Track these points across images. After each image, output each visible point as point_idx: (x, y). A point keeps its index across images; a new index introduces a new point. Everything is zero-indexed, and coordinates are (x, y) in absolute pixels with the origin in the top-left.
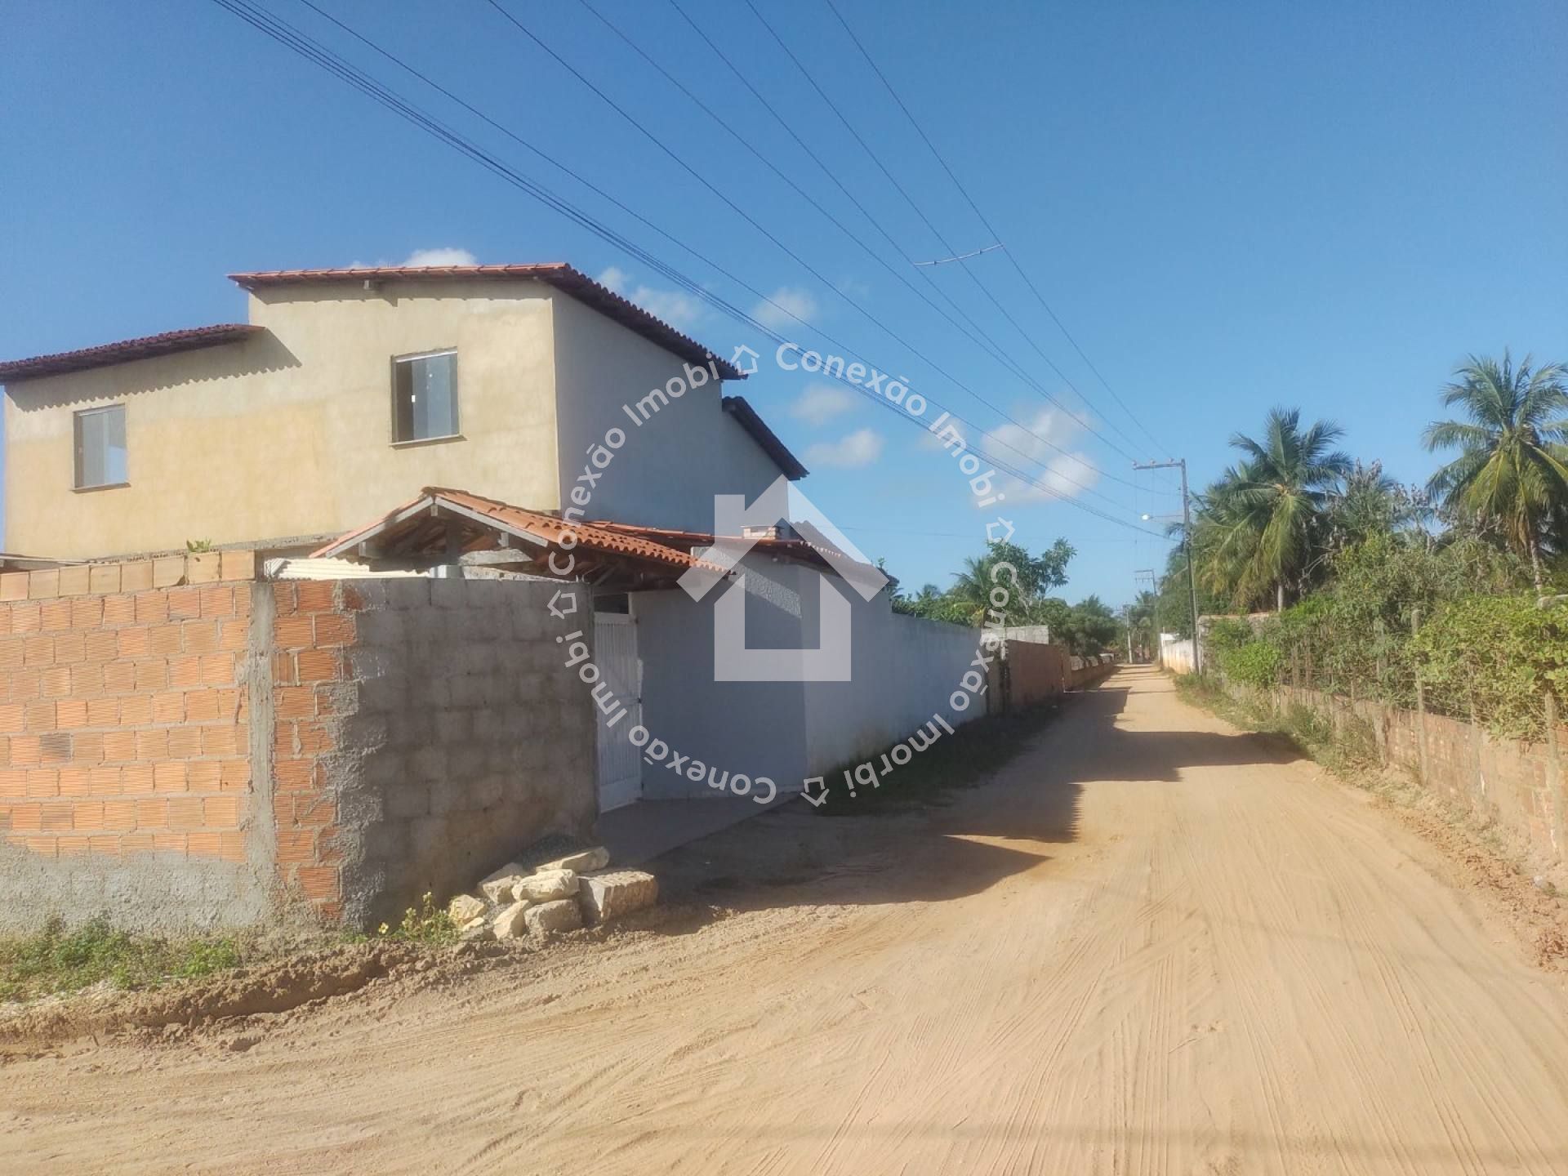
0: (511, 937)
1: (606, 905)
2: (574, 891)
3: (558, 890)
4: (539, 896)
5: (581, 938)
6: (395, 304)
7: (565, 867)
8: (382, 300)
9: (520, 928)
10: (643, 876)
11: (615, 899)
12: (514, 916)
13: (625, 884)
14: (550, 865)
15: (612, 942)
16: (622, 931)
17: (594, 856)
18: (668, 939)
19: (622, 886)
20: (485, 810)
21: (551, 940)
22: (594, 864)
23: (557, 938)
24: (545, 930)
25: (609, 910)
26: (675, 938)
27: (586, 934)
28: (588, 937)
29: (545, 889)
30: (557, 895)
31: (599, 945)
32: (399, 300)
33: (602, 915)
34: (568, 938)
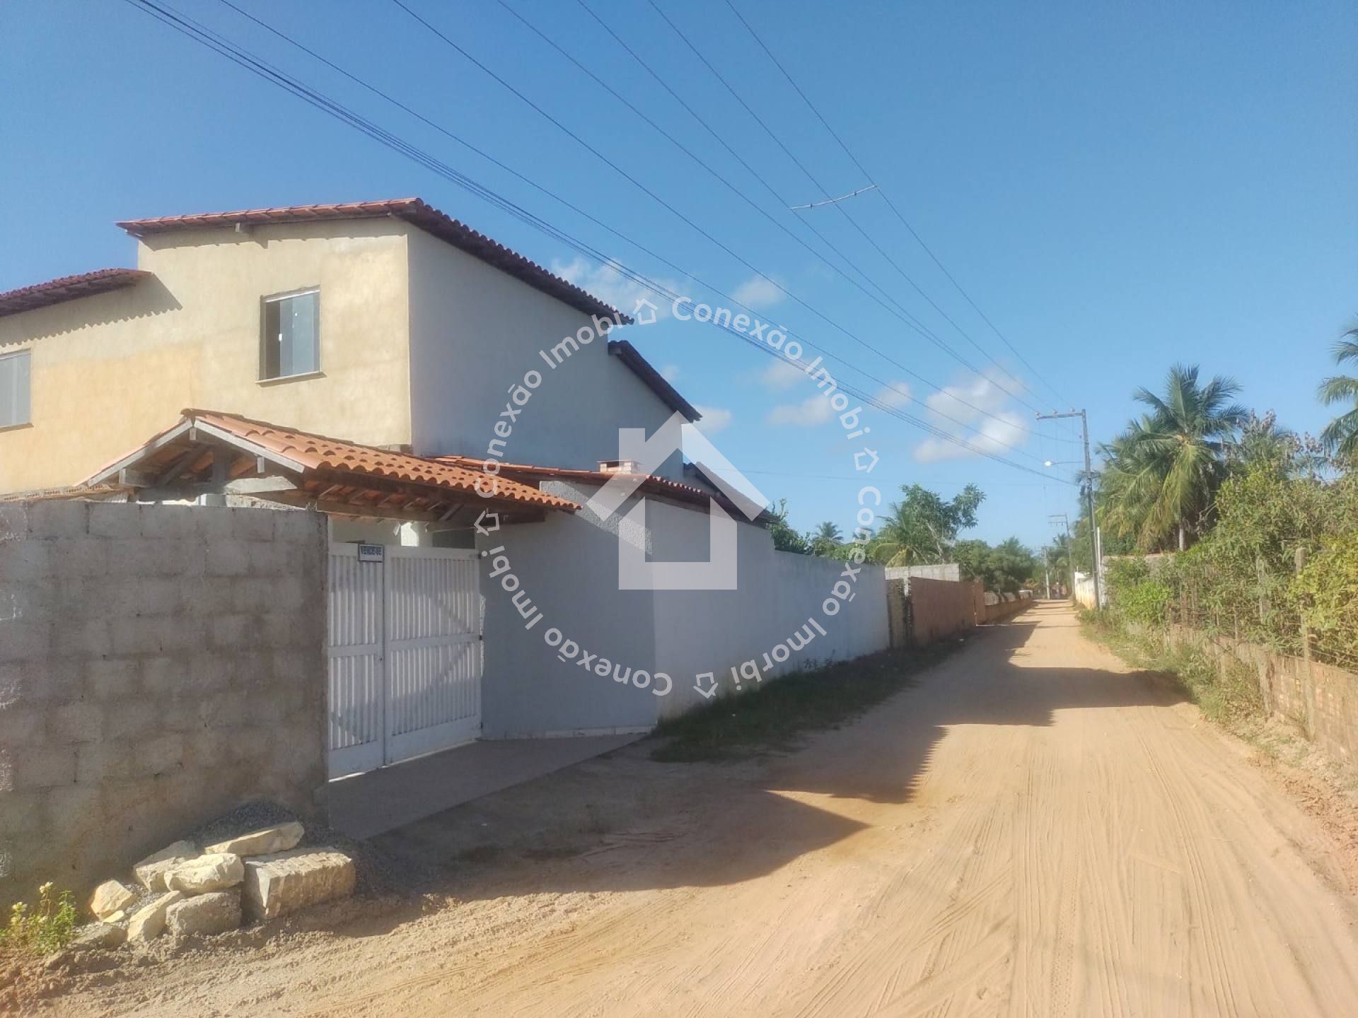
0: (142, 939)
1: (274, 899)
2: (233, 882)
3: (211, 881)
4: (192, 887)
5: (229, 943)
6: (265, 246)
7: (230, 850)
8: (254, 243)
9: (157, 929)
10: (337, 859)
11: (287, 890)
12: (152, 912)
13: (303, 871)
14: (215, 847)
15: (271, 947)
16: (289, 932)
17: (279, 833)
18: (350, 941)
19: (298, 876)
20: (157, 776)
21: (188, 943)
22: (277, 844)
23: (198, 944)
24: (180, 934)
25: (279, 905)
26: (357, 940)
27: (237, 937)
28: (239, 942)
29: (196, 879)
30: (212, 886)
31: (253, 951)
32: (269, 241)
33: (267, 912)
34: (211, 943)
